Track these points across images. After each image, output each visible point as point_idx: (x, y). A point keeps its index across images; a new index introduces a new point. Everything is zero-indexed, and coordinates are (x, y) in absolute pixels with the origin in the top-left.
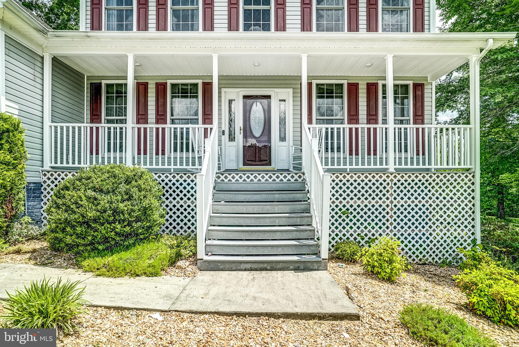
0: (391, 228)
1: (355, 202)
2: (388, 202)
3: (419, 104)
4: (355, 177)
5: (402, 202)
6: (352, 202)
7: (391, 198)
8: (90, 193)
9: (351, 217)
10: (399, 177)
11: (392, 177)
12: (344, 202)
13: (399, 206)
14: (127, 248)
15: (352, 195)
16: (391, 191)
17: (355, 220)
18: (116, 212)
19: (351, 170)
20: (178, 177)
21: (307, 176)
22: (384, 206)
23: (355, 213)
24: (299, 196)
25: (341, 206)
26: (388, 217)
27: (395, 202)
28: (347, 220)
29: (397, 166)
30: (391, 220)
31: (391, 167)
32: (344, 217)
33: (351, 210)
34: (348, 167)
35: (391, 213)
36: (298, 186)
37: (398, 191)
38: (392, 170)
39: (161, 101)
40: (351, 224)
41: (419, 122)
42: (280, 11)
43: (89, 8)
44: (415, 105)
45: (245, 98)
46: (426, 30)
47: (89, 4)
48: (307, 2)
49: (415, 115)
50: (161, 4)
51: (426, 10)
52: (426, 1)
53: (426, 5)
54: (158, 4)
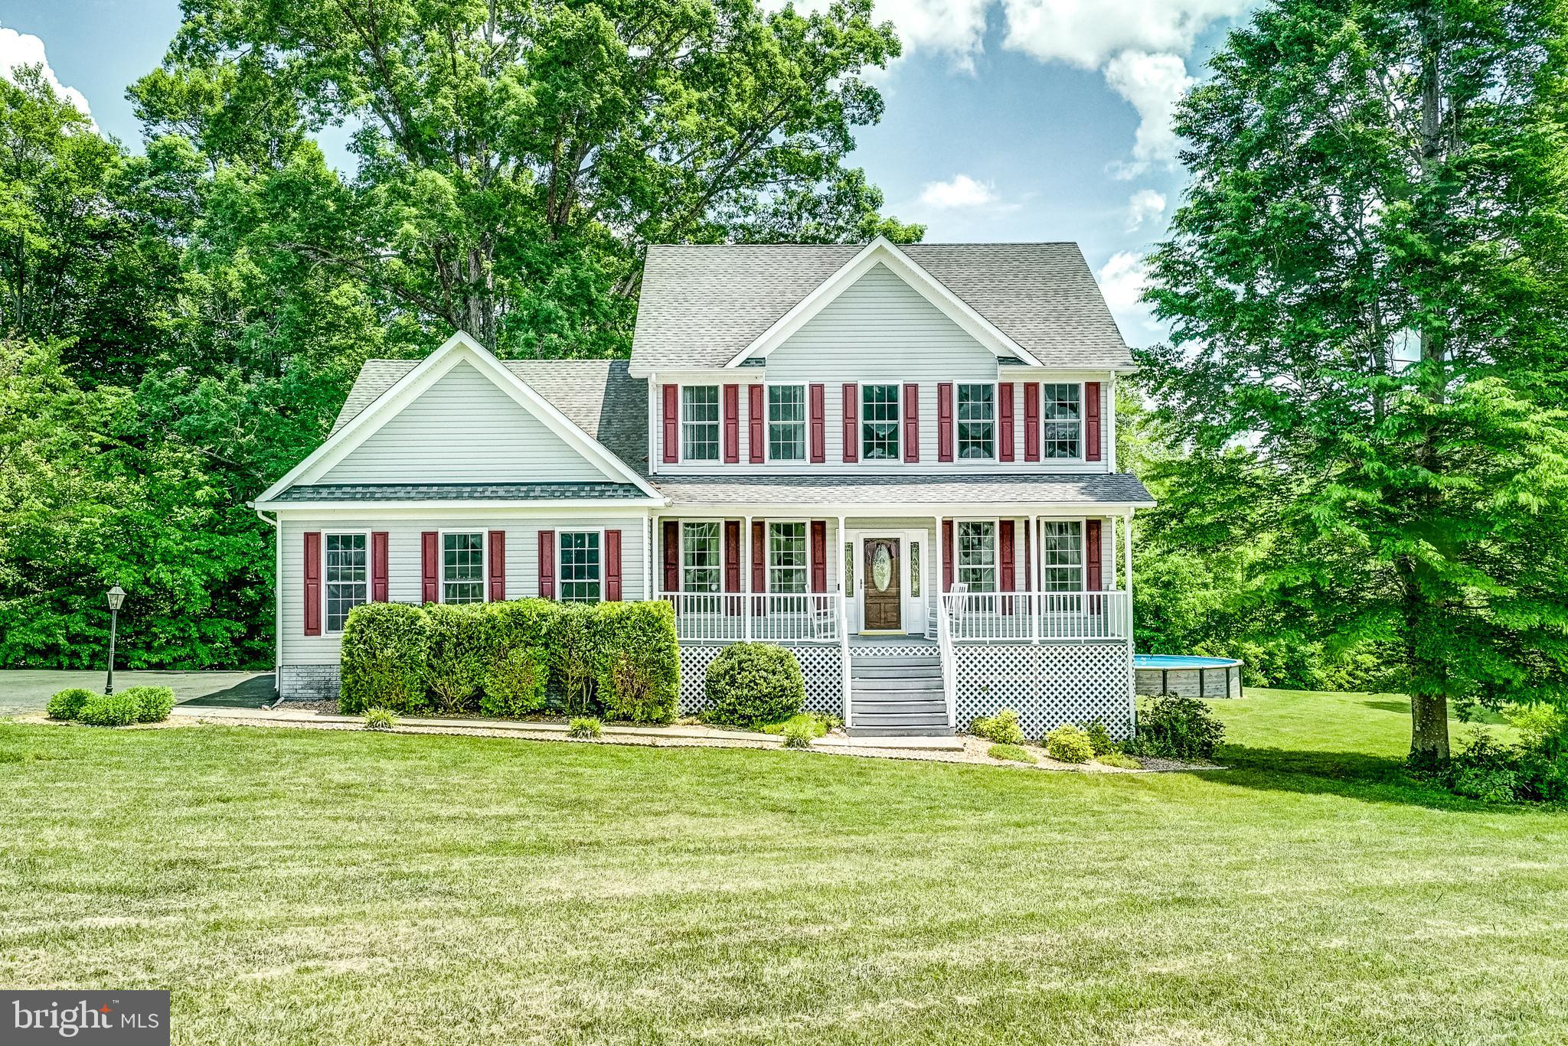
0: (1036, 705)
1: (996, 678)
2: (1032, 678)
3: (1094, 547)
4: (996, 650)
5: (1048, 677)
6: (992, 678)
7: (1036, 673)
8: (762, 673)
9: (992, 694)
10: (1044, 650)
11: (1035, 650)
12: (984, 678)
13: (1044, 682)
14: (786, 719)
15: (992, 670)
16: (1036, 665)
17: (996, 698)
18: (783, 690)
19: (991, 643)
20: (803, 651)
21: (941, 650)
22: (1028, 682)
23: (996, 690)
24: (935, 673)
25: (980, 682)
26: (1032, 693)
27: (1040, 678)
28: (988, 698)
29: (1043, 638)
30: (1036, 697)
31: (1036, 640)
32: (984, 694)
33: (992, 686)
34: (988, 639)
35: (1036, 689)
36: (933, 661)
37: (1044, 666)
38: (1036, 642)
39: (757, 545)
40: (992, 702)
41: (1094, 571)
42: (911, 427)
43: (661, 424)
44: (1089, 549)
45: (866, 541)
46: (1103, 451)
47: (661, 418)
48: (946, 414)
49: (1089, 561)
50: (755, 418)
51: (1102, 422)
52: (1102, 411)
53: (1102, 416)
54: (752, 418)
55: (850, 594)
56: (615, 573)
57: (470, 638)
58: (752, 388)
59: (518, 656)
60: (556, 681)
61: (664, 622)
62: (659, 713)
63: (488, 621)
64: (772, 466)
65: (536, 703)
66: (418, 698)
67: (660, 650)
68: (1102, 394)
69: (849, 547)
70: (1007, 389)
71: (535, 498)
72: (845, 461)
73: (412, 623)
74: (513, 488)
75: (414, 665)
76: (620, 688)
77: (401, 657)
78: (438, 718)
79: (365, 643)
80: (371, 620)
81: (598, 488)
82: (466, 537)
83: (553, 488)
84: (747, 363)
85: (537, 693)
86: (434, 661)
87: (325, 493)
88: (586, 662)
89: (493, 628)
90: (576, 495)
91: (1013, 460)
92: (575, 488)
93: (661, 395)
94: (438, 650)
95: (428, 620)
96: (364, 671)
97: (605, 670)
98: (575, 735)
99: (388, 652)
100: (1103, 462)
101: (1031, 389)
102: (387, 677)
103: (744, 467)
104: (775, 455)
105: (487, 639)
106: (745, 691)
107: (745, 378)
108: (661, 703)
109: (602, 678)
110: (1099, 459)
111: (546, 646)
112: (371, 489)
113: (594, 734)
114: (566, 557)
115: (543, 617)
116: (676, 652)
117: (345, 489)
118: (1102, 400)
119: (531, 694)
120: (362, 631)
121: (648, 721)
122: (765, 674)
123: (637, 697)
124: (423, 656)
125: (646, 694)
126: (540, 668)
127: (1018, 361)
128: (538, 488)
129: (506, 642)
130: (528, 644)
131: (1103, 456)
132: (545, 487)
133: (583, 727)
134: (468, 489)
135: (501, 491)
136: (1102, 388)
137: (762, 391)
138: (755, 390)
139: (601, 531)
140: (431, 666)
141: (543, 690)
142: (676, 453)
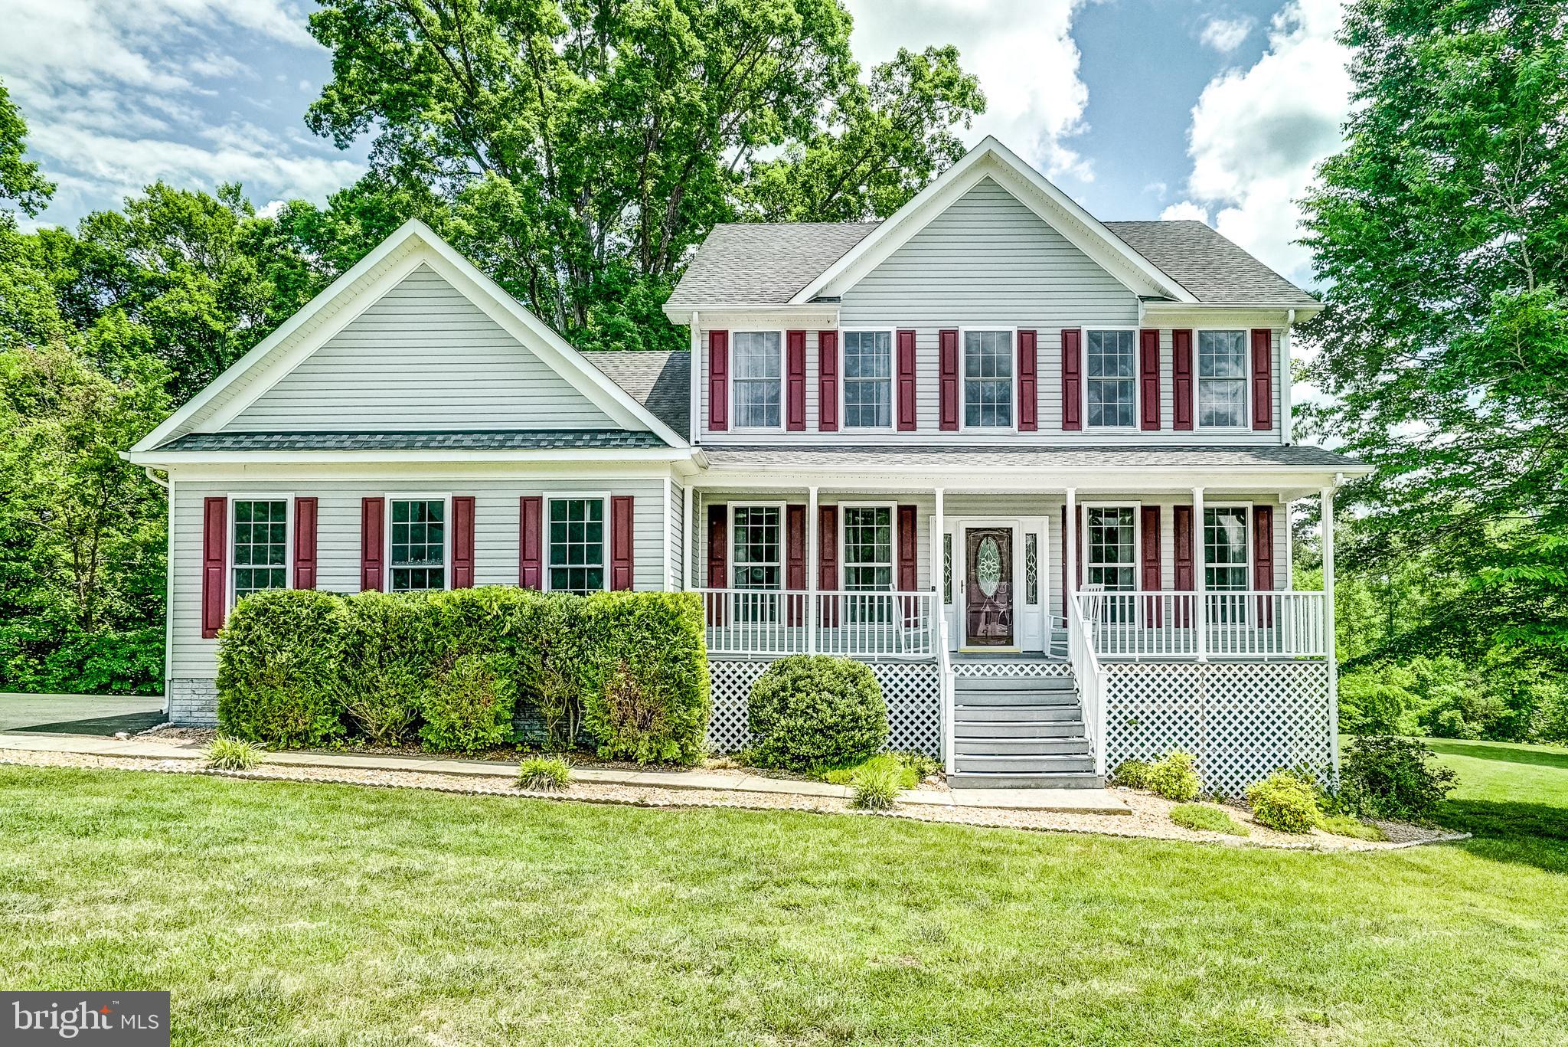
0: (1203, 745)
1: (1148, 707)
2: (1197, 707)
3: (1264, 541)
4: (1148, 670)
5: (1219, 707)
6: (1142, 707)
7: (1203, 701)
8: (826, 695)
9: (1142, 728)
10: (1213, 670)
11: (1202, 669)
12: (1132, 707)
13: (1214, 713)
14: (859, 762)
15: (1143, 696)
16: (1202, 691)
17: (1147, 734)
18: (856, 719)
19: (1142, 660)
20: (885, 669)
21: (1075, 668)
22: (1191, 712)
23: (1147, 723)
24: (1065, 697)
25: (1126, 713)
26: (1197, 729)
27: (1208, 707)
28: (1136, 734)
29: (1212, 654)
30: (1203, 734)
31: (1202, 655)
32: (1131, 729)
33: (1142, 718)
34: (1137, 655)
35: (1203, 723)
36: (1062, 684)
37: (1213, 691)
38: (1202, 659)
39: (828, 536)
40: (1142, 739)
41: (1264, 571)
42: (1027, 386)
43: (707, 380)
44: (1257, 542)
45: (969, 531)
46: (1275, 417)
47: (707, 373)
48: (1072, 369)
49: (1257, 559)
50: (827, 373)
51: (1274, 380)
52: (1274, 366)
53: (1274, 373)
54: (822, 372)
55: (949, 597)
56: (624, 556)
57: (402, 638)
58: (823, 335)
59: (470, 666)
60: (524, 704)
61: (684, 620)
62: (673, 751)
63: (429, 614)
64: (847, 434)
65: (496, 734)
66: (326, 724)
67: (675, 660)
68: (1274, 344)
69: (948, 537)
70: (1150, 338)
71: (513, 448)
72: (942, 428)
73: (320, 615)
74: (485, 437)
75: (320, 676)
76: (615, 714)
77: (301, 664)
78: (351, 753)
79: (252, 642)
80: (262, 612)
81: (600, 437)
82: (422, 505)
84: (816, 299)
85: (498, 719)
86: (349, 671)
87: (229, 442)
88: (566, 676)
89: (436, 624)
90: (570, 445)
91: (1158, 428)
92: (570, 437)
93: (707, 344)
94: (354, 655)
95: (345, 612)
96: (249, 684)
97: (595, 686)
98: (523, 785)
99: (282, 657)
100: (1274, 431)
101: (1181, 338)
102: (281, 694)
103: (812, 434)
104: (851, 422)
105: (426, 641)
106: (800, 721)
107: (813, 320)
108: (677, 737)
109: (590, 699)
110: (1270, 428)
111: (511, 651)
112: (293, 438)
113: (557, 783)
114: (557, 532)
115: (507, 609)
116: (699, 662)
117: (257, 438)
118: (1274, 351)
119: (488, 722)
120: (249, 628)
121: (657, 762)
122: (830, 697)
123: (641, 728)
124: (332, 664)
125: (656, 723)
126: (501, 684)
127: (1166, 300)
128: (520, 437)
129: (454, 645)
130: (485, 649)
131: (1275, 424)
132: (529, 436)
133: (537, 773)
134: (424, 438)
135: (468, 441)
136: (1273, 337)
137: (836, 339)
138: (827, 338)
139: (606, 497)
140: (344, 678)
141: (508, 715)
142: (725, 416)
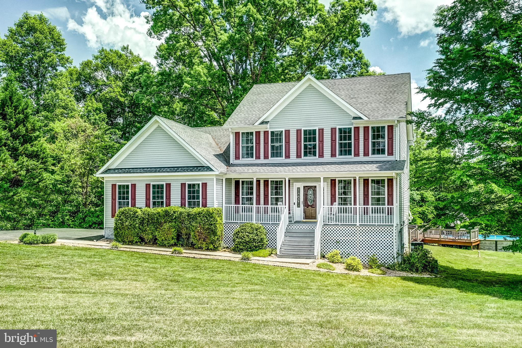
0: (358, 249)
2: (356, 238)
3: (390, 189)
4: (342, 228)
5: (362, 238)
6: (341, 238)
7: (358, 237)
8: (247, 234)
9: (341, 244)
10: (361, 228)
11: (358, 228)
13: (361, 240)
16: (358, 234)
18: (254, 240)
19: (341, 225)
20: (273, 226)
22: (355, 240)
23: (343, 243)
25: (336, 239)
26: (356, 244)
29: (361, 223)
30: (358, 246)
31: (358, 224)
34: (340, 223)
37: (361, 234)
38: (358, 225)
39: (266, 189)
40: (341, 247)
41: (390, 198)
42: (321, 144)
43: (234, 146)
44: (388, 189)
45: (304, 187)
46: (394, 152)
47: (234, 144)
48: (334, 139)
49: (388, 195)
50: (266, 143)
51: (394, 141)
52: (394, 136)
53: (394, 138)
54: (265, 143)
55: (299, 206)
56: (204, 197)
57: (152, 219)
58: (265, 132)
59: (166, 226)
60: (178, 235)
61: (214, 215)
62: (211, 247)
63: (158, 213)
64: (272, 160)
65: (172, 242)
66: (136, 239)
67: (212, 225)
68: (394, 130)
69: (299, 189)
70: (357, 129)
71: (178, 172)
72: (297, 158)
73: (135, 214)
74: (172, 169)
75: (135, 227)
76: (198, 238)
77: (131, 225)
78: (142, 246)
79: (121, 220)
80: (123, 213)
81: (199, 168)
82: (159, 185)
83: (185, 168)
84: (262, 123)
85: (173, 239)
86: (141, 227)
87: (116, 171)
88: (187, 228)
89: (159, 216)
90: (191, 171)
91: (359, 156)
92: (191, 168)
93: (234, 136)
94: (142, 223)
95: (140, 213)
96: (120, 229)
97: (193, 231)
98: (172, 253)
99: (127, 223)
100: (394, 156)
101: (366, 129)
102: (127, 232)
103: (262, 160)
104: (273, 156)
105: (157, 220)
106: (240, 240)
107: (262, 129)
108: (212, 243)
109: (192, 233)
110: (393, 155)
111: (175, 222)
112: (130, 170)
113: (180, 253)
114: (190, 192)
115: (174, 212)
116: (218, 225)
117: (123, 170)
118: (394, 132)
119: (170, 239)
120: (120, 217)
121: (208, 249)
122: (248, 234)
123: (204, 241)
124: (137, 225)
125: (207, 240)
126: (173, 230)
127: (360, 118)
128: (180, 169)
129: (163, 221)
130: (170, 222)
131: (394, 154)
132: (182, 168)
133: (175, 250)
134: (159, 169)
135: (168, 170)
136: (394, 127)
137: (268, 133)
138: (266, 133)
139: (200, 183)
140: (140, 228)
141: (175, 237)
142: (239, 156)
